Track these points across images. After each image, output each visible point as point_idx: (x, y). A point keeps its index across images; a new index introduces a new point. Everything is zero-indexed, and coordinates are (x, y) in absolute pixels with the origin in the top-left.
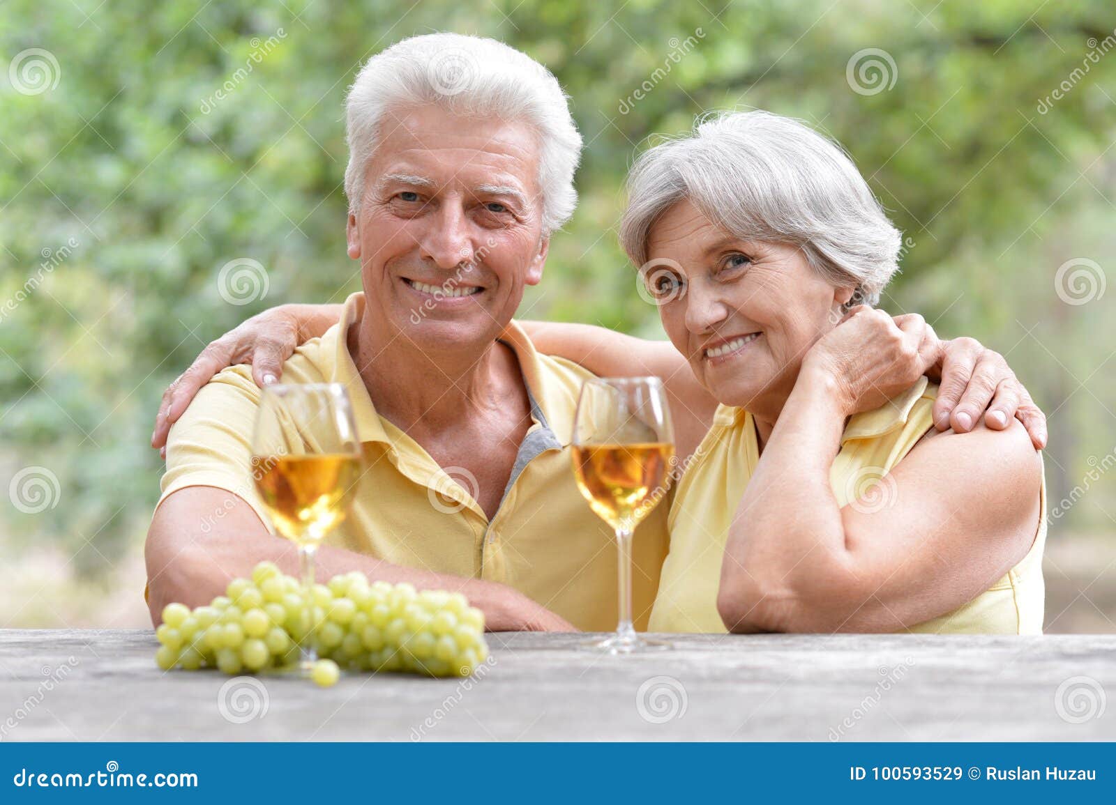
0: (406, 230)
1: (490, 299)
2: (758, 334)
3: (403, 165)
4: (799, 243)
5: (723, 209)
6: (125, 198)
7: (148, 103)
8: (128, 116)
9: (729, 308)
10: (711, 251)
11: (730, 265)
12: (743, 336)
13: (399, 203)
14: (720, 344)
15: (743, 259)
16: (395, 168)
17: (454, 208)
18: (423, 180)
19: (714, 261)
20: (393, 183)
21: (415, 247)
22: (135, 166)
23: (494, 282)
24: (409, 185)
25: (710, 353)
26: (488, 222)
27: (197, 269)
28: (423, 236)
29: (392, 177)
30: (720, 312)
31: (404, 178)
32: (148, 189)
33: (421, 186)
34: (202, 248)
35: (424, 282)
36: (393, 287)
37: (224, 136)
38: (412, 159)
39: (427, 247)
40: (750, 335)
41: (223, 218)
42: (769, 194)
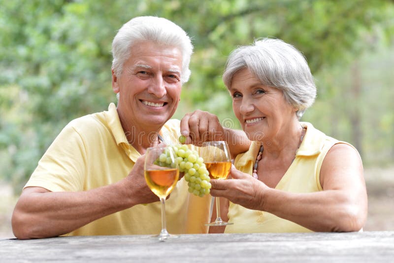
0: (143, 83)
1: (169, 107)
2: (264, 118)
3: (142, 61)
4: (282, 90)
5: (259, 75)
6: (28, 59)
7: (35, 25)
8: (28, 30)
9: (255, 107)
10: (252, 87)
11: (258, 92)
12: (259, 118)
13: (141, 75)
14: (250, 119)
15: (262, 91)
16: (139, 62)
17: (160, 77)
18: (150, 67)
19: (253, 90)
20: (138, 67)
21: (146, 89)
22: (32, 48)
23: (171, 101)
24: (144, 68)
25: (247, 121)
26: (170, 81)
27: (55, 85)
28: (150, 86)
29: (138, 65)
30: (252, 108)
31: (143, 66)
32: (36, 56)
33: (148, 69)
34: (56, 77)
35: (148, 101)
36: (137, 103)
37: (64, 38)
38: (145, 60)
39: (151, 90)
40: (261, 117)
41: (64, 67)
42: (274, 72)
